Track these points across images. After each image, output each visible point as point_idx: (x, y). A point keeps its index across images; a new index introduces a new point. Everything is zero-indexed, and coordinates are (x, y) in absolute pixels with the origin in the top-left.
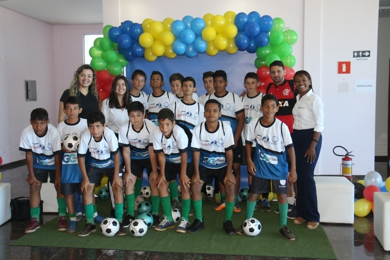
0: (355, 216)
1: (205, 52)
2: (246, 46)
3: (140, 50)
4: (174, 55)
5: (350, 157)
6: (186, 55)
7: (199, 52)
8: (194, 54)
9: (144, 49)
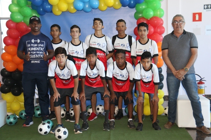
1: (98, 8)
2: (128, 3)
3: (49, 7)
4: (75, 11)
5: (203, 81)
6: (83, 10)
7: (93, 8)
8: (89, 10)
9: (52, 6)
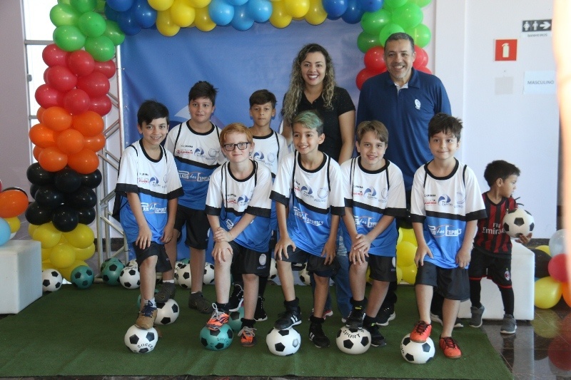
0: (536, 308)
1: (268, 21)
2: (343, 11)
3: (149, 14)
4: (212, 26)
6: (233, 26)
7: (257, 21)
8: (248, 25)
9: (155, 12)
